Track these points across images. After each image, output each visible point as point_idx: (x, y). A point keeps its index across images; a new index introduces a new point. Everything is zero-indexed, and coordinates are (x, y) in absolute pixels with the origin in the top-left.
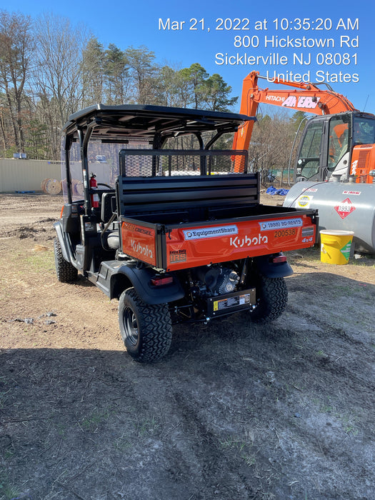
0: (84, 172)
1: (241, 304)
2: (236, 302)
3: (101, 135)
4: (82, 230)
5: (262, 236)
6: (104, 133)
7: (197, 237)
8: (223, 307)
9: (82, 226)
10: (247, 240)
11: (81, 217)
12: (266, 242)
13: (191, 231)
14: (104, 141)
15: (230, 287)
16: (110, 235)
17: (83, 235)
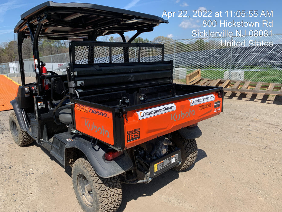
0: (36, 61)
1: (172, 162)
2: (169, 162)
3: (47, 33)
4: (36, 108)
5: (191, 110)
6: (49, 32)
7: (148, 116)
8: (161, 168)
9: (36, 105)
10: (182, 114)
11: (34, 97)
12: (194, 114)
13: (143, 112)
14: (49, 38)
15: (164, 151)
16: (61, 112)
17: (36, 112)
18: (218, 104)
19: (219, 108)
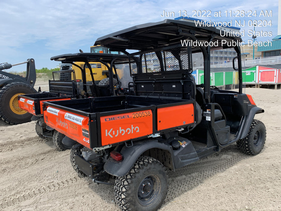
18: (85, 133)
19: (88, 140)
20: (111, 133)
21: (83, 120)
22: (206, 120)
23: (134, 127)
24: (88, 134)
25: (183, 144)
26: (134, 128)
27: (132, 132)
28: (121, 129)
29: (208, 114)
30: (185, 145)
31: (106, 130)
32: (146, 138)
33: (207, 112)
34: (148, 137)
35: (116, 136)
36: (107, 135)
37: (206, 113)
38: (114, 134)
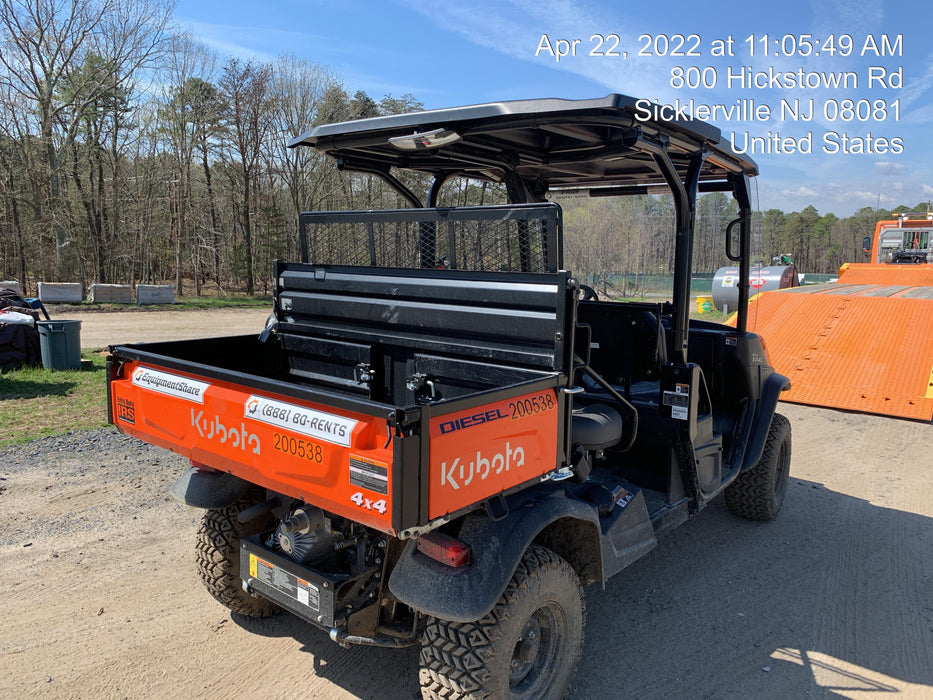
1: (300, 599)
2: (290, 587)
5: (248, 432)
8: (265, 578)
15: (285, 543)
18: (369, 474)
19: (383, 502)
20: (456, 475)
21: (356, 427)
22: (673, 416)
23: (513, 448)
24: (385, 479)
25: (618, 498)
26: (513, 452)
27: (507, 469)
28: (481, 458)
29: (680, 397)
30: (625, 499)
31: (444, 465)
32: (537, 482)
33: (678, 392)
34: (542, 480)
35: (467, 482)
36: (443, 483)
37: (674, 396)
38: (462, 476)
